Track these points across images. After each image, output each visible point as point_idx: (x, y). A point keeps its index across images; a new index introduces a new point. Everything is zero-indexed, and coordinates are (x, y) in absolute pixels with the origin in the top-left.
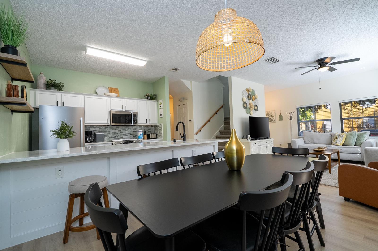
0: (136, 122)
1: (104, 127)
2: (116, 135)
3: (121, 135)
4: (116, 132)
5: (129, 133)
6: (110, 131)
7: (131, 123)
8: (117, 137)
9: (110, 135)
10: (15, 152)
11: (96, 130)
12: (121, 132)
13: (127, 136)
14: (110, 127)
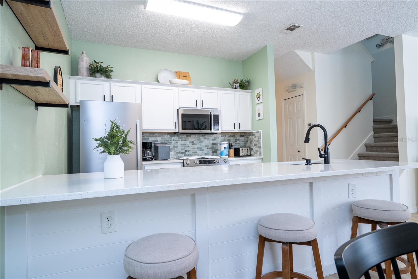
1: (169, 136)
2: (187, 149)
3: (193, 148)
4: (185, 144)
5: (205, 146)
6: (177, 143)
7: (211, 130)
8: (187, 153)
9: (178, 149)
10: (43, 175)
11: (157, 141)
12: (193, 144)
13: (203, 150)
14: (177, 136)
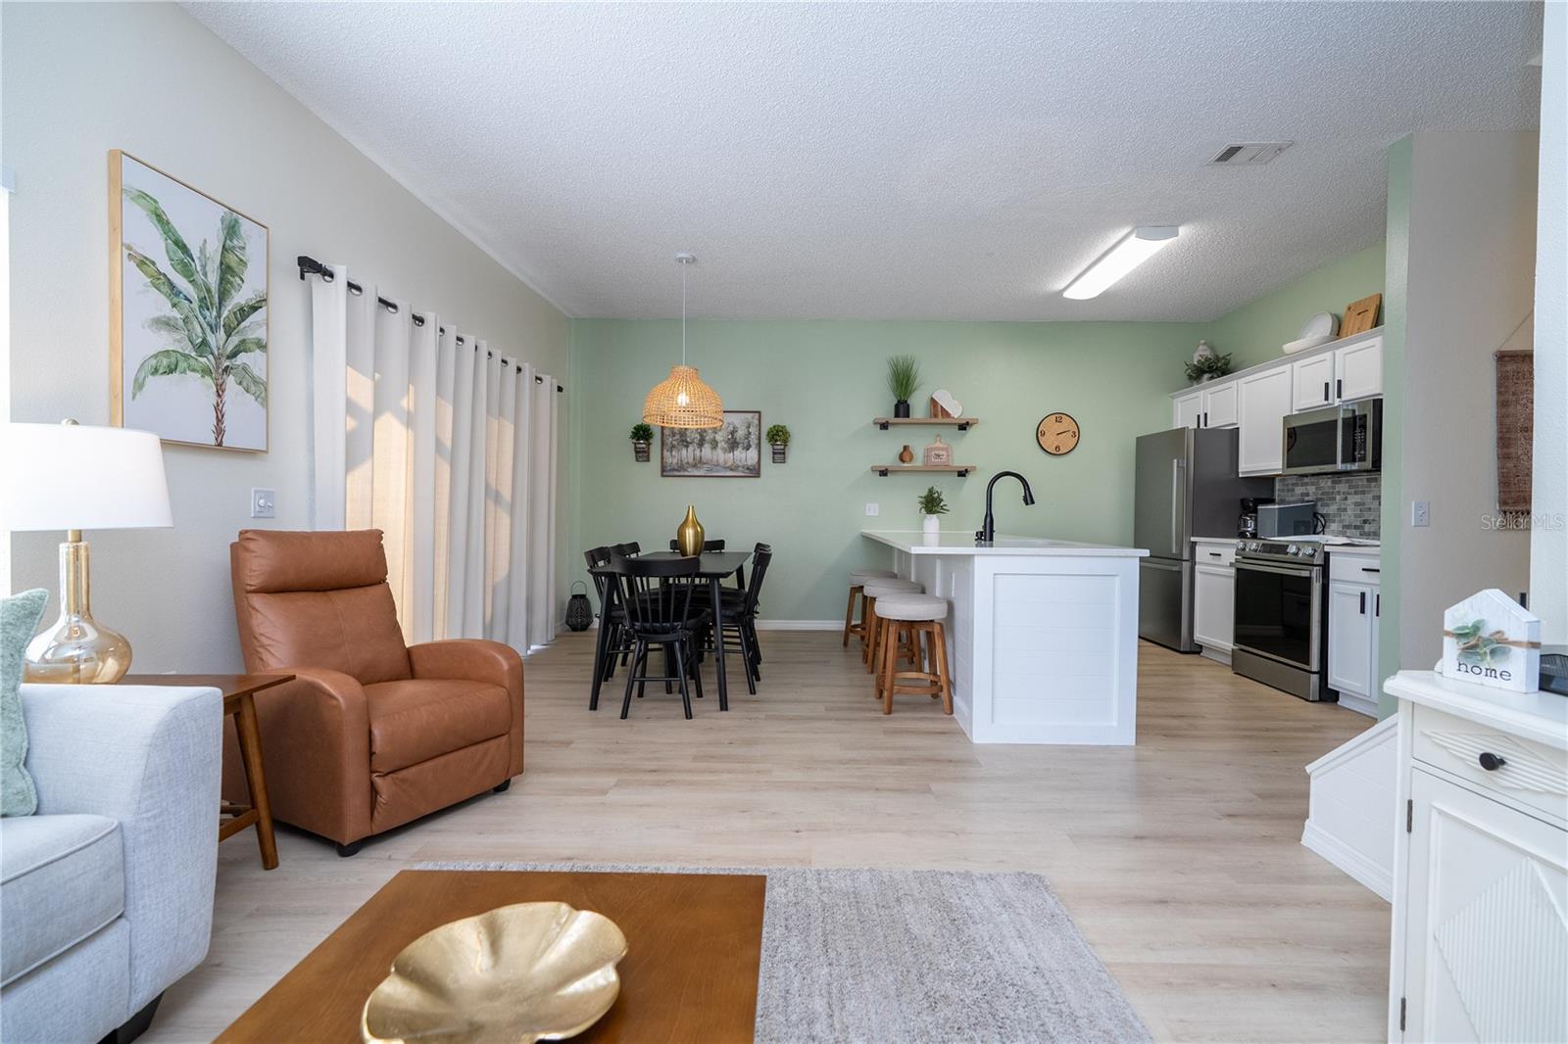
0: (1365, 455)
4: (1363, 504)
6: (1346, 499)
7: (1334, 462)
8: (1367, 528)
14: (1347, 481)
